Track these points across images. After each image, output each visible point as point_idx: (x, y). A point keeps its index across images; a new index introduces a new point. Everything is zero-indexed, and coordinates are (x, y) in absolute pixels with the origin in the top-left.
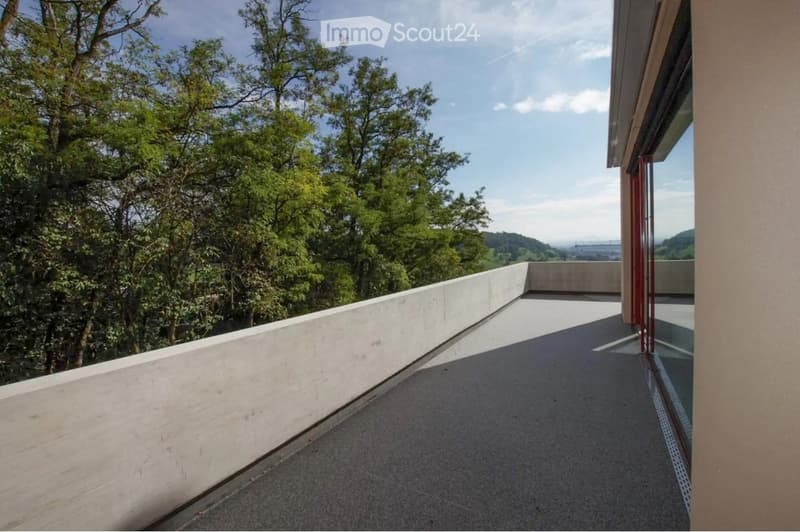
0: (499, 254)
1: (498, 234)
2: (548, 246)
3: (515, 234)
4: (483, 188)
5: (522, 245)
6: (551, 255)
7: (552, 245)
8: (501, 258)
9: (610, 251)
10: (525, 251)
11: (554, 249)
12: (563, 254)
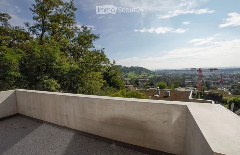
0: (136, 73)
1: (136, 67)
2: (150, 71)
3: (140, 67)
4: (104, 48)
5: (143, 70)
6: (151, 73)
7: (151, 70)
8: (136, 74)
9: (167, 72)
10: (143, 72)
11: (152, 72)
12: (154, 73)
